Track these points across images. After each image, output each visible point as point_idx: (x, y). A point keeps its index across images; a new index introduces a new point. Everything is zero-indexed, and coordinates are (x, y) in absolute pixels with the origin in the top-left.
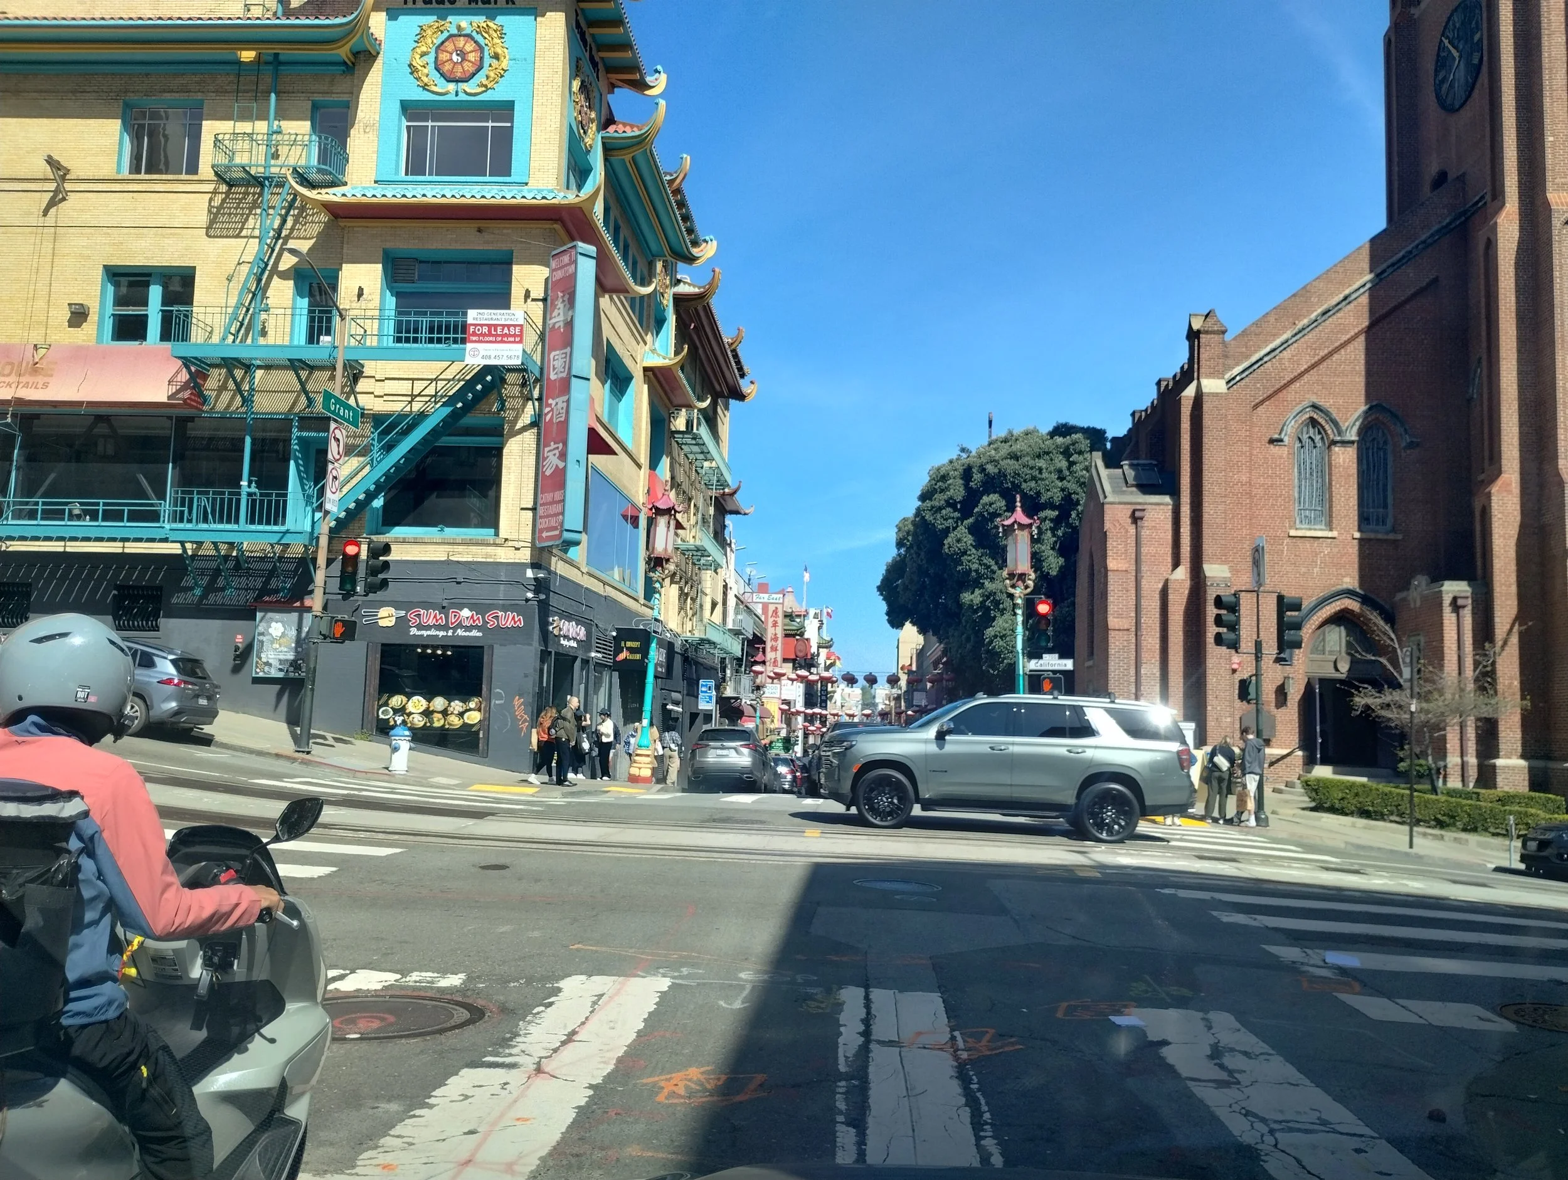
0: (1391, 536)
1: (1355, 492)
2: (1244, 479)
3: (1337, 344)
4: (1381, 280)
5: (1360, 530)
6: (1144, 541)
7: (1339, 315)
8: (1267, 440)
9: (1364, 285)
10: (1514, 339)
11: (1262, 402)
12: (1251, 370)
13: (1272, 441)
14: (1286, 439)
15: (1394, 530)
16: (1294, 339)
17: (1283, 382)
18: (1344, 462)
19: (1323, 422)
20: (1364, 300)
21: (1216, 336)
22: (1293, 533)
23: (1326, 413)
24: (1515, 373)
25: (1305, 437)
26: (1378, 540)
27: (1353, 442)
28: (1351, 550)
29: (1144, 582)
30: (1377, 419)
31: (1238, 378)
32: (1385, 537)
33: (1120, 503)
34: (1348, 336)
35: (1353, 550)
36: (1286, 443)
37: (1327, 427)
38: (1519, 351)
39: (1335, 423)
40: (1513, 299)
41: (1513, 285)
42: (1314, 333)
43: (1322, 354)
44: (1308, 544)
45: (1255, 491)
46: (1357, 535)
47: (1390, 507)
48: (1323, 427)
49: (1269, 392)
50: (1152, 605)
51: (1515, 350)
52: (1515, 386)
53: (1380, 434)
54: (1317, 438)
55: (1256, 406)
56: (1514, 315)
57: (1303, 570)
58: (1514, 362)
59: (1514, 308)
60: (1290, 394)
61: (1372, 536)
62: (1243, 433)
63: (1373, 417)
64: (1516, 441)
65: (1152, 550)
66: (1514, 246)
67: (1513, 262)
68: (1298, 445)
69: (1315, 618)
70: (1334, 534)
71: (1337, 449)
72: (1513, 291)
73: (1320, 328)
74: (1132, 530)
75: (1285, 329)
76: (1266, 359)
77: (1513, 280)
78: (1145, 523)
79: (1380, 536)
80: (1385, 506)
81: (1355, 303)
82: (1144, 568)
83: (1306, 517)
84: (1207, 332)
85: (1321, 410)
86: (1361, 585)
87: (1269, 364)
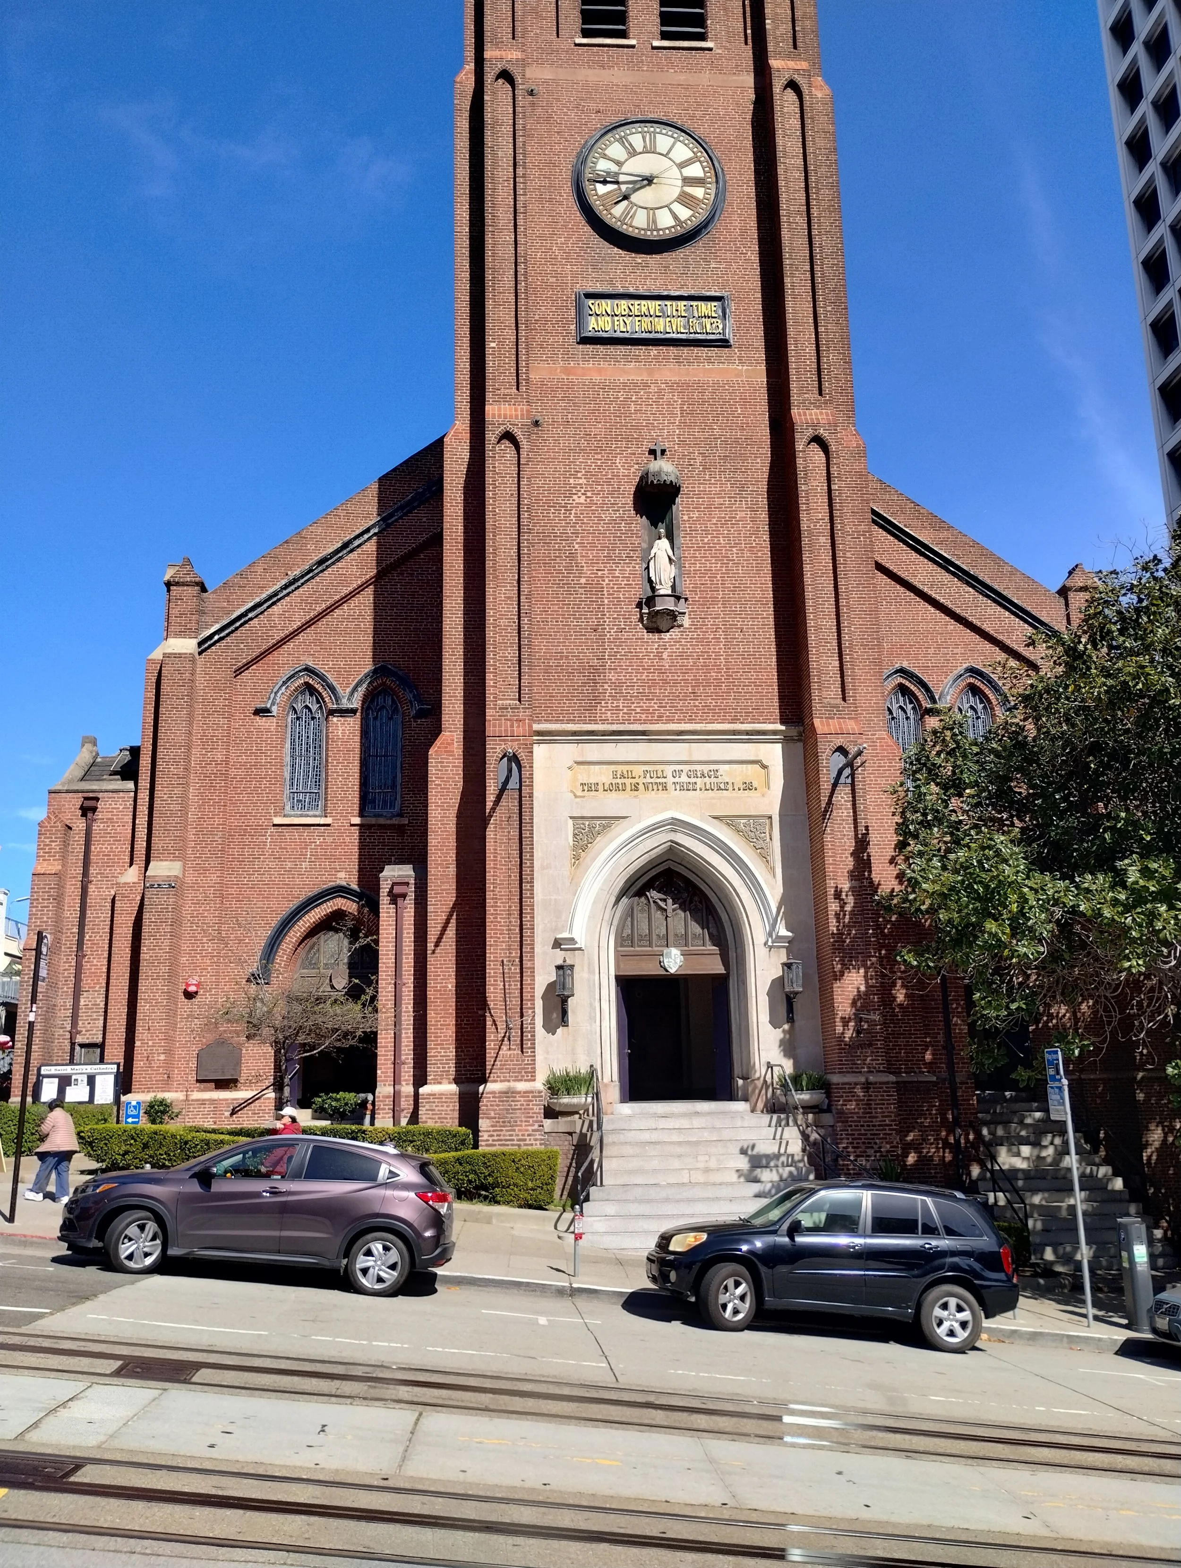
0: (395, 821)
1: (357, 769)
2: (219, 757)
3: (337, 598)
4: (388, 526)
5: (361, 815)
6: (95, 837)
7: (339, 564)
8: (252, 710)
9: (367, 530)
10: (461, 574)
11: (247, 666)
12: (232, 628)
13: (258, 712)
14: (274, 709)
15: (400, 815)
16: (285, 592)
17: (272, 642)
18: (343, 734)
19: (320, 689)
20: (371, 547)
21: (190, 588)
22: (278, 820)
23: (322, 678)
24: (460, 614)
25: (299, 706)
26: (380, 825)
27: (353, 711)
28: (347, 840)
29: (92, 888)
30: (384, 683)
31: (216, 637)
32: (389, 822)
33: (68, 792)
34: (350, 589)
35: (353, 839)
36: (274, 714)
37: (324, 694)
38: (466, 588)
39: (332, 689)
40: (461, 528)
41: (461, 512)
42: (310, 585)
43: (319, 609)
44: (296, 833)
45: (233, 772)
46: (357, 820)
47: (399, 787)
48: (320, 694)
49: (254, 655)
50: (98, 916)
51: (461, 587)
52: (461, 628)
53: (390, 702)
54: (314, 707)
55: (239, 672)
56: (461, 546)
57: (289, 865)
58: (460, 601)
59: (461, 539)
60: (280, 656)
61: (373, 821)
62: (220, 703)
63: (380, 682)
64: (460, 693)
65: (106, 848)
66: (464, 468)
67: (461, 487)
68: (291, 716)
69: (301, 923)
70: (328, 820)
71: (335, 719)
72: (461, 519)
73: (318, 579)
74: (80, 825)
75: (275, 579)
76: (250, 615)
77: (461, 507)
78: (99, 815)
79: (382, 821)
80: (394, 786)
81: (359, 550)
82: (93, 871)
83: (299, 801)
84: (177, 584)
85: (317, 675)
86: (360, 883)
87: (256, 621)
